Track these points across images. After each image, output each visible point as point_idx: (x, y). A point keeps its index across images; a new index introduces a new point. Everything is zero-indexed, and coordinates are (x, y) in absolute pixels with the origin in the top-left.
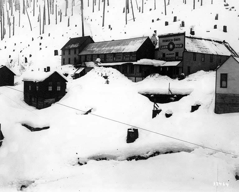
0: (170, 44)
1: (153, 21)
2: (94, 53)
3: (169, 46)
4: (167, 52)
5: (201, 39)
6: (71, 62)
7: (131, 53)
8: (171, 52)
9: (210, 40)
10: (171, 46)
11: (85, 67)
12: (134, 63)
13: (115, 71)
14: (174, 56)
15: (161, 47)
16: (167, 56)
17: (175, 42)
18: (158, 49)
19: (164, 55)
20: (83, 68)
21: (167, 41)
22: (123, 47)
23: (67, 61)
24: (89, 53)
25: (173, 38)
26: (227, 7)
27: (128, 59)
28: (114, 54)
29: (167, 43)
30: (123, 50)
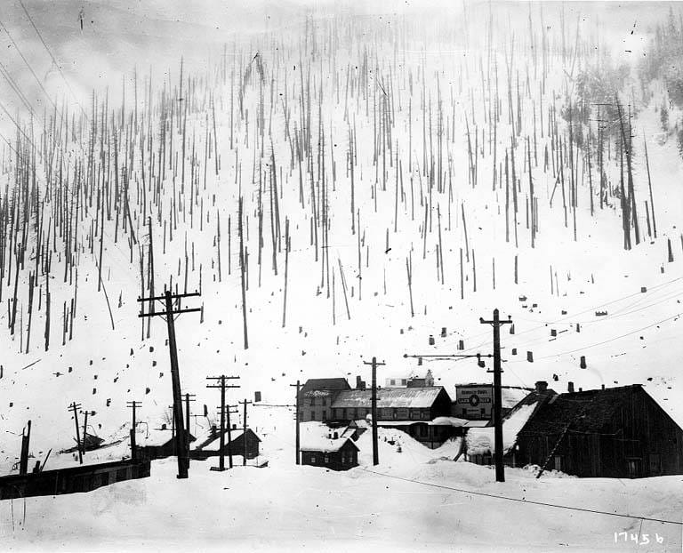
0: (473, 396)
1: (402, 332)
2: (360, 405)
3: (471, 399)
4: (469, 407)
5: (508, 387)
6: (316, 416)
7: (422, 409)
8: (474, 408)
9: (520, 388)
10: (474, 400)
11: (356, 427)
12: (430, 423)
13: (402, 433)
14: (479, 412)
15: (459, 400)
16: (468, 413)
17: (480, 396)
18: (455, 403)
19: (465, 411)
20: (354, 430)
21: (468, 392)
22: (408, 400)
23: (307, 414)
24: (350, 405)
25: (476, 389)
26: (524, 303)
27: (418, 417)
28: (395, 410)
29: (469, 396)
30: (409, 404)
